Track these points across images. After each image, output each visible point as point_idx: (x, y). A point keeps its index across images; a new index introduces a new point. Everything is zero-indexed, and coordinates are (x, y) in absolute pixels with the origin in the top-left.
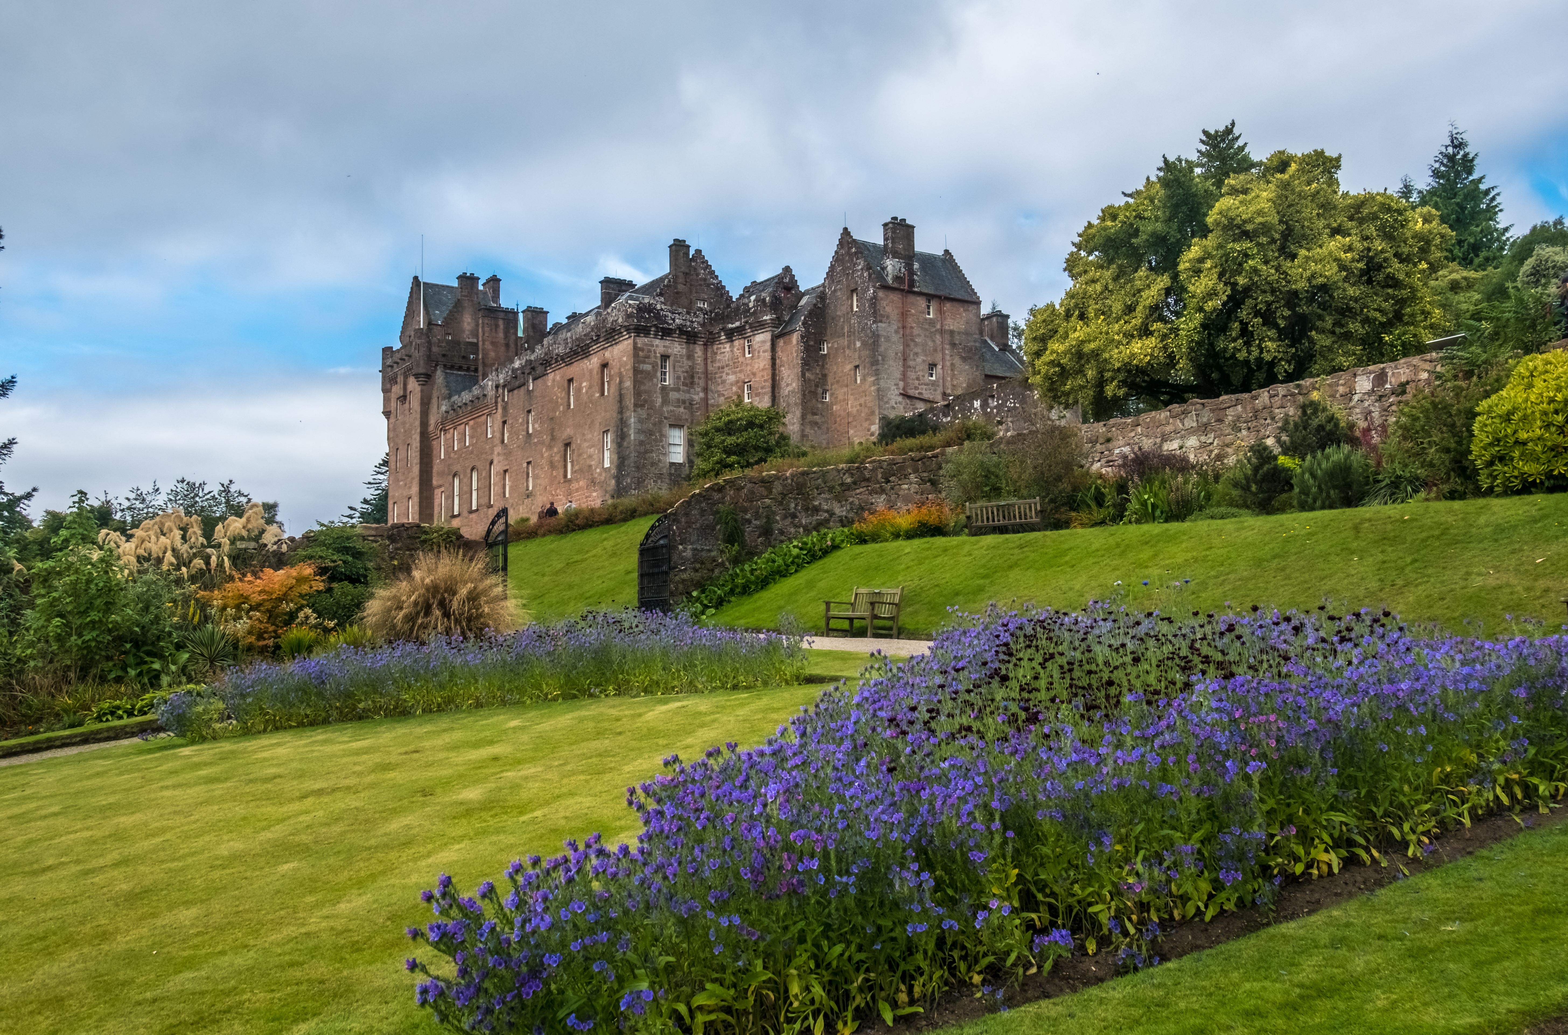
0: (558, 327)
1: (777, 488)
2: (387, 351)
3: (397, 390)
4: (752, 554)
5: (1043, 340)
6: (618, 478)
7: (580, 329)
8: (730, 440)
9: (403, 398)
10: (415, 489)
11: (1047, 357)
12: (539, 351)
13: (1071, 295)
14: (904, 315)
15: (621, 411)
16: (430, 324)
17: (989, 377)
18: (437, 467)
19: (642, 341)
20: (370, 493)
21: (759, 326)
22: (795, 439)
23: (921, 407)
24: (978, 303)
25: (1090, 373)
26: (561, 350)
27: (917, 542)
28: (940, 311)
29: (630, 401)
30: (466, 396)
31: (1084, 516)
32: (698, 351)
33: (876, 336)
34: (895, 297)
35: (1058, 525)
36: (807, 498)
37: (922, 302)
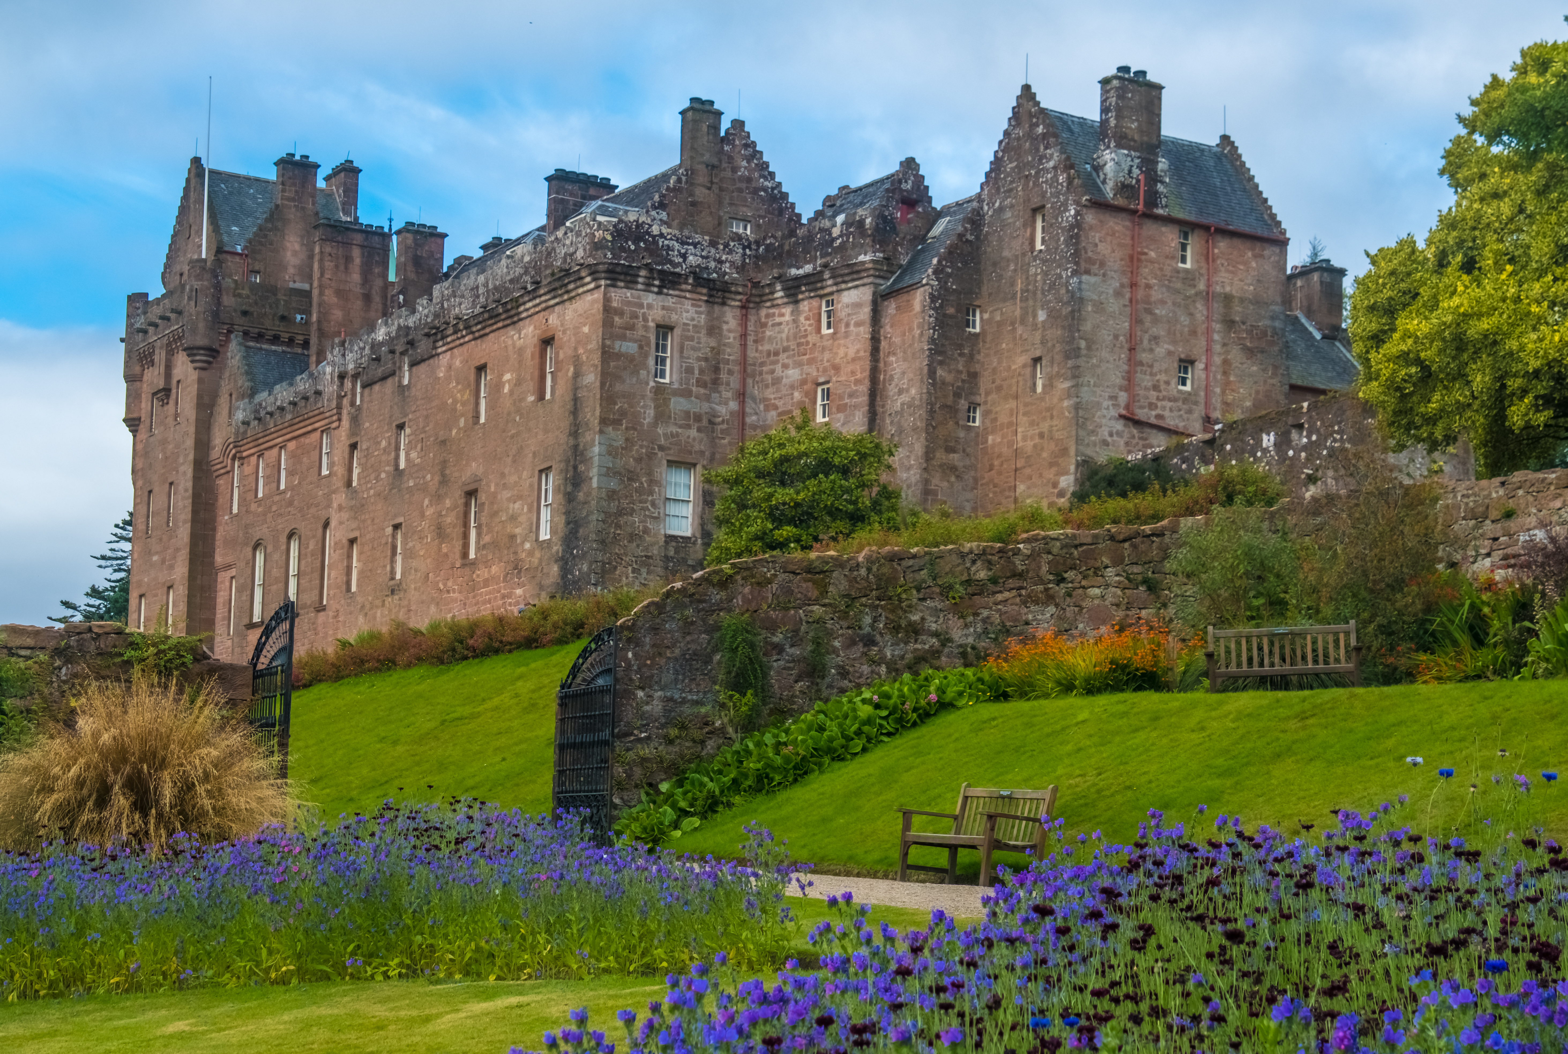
0: (463, 264)
1: (838, 584)
2: (137, 301)
3: (153, 377)
4: (782, 713)
5: (1390, 311)
6: (566, 563)
7: (502, 269)
8: (783, 495)
9: (164, 394)
10: (181, 571)
11: (1394, 346)
12: (424, 309)
13: (1449, 223)
14: (1134, 260)
15: (575, 433)
16: (220, 251)
17: (1298, 390)
18: (225, 528)
19: (620, 296)
20: (104, 578)
21: (854, 273)
22: (909, 497)
23: (1159, 444)
24: (1282, 243)
25: (1480, 380)
26: (464, 308)
27: (1104, 701)
28: (1207, 257)
29: (592, 413)
30: (283, 394)
31: (1444, 660)
32: (730, 318)
33: (1077, 300)
34: (1118, 225)
35: (1390, 677)
36: (897, 606)
37: (1171, 237)
